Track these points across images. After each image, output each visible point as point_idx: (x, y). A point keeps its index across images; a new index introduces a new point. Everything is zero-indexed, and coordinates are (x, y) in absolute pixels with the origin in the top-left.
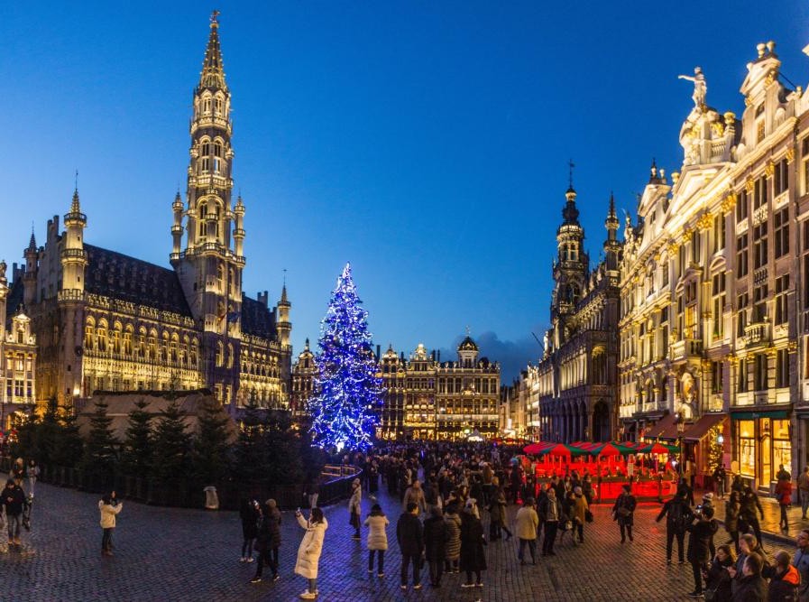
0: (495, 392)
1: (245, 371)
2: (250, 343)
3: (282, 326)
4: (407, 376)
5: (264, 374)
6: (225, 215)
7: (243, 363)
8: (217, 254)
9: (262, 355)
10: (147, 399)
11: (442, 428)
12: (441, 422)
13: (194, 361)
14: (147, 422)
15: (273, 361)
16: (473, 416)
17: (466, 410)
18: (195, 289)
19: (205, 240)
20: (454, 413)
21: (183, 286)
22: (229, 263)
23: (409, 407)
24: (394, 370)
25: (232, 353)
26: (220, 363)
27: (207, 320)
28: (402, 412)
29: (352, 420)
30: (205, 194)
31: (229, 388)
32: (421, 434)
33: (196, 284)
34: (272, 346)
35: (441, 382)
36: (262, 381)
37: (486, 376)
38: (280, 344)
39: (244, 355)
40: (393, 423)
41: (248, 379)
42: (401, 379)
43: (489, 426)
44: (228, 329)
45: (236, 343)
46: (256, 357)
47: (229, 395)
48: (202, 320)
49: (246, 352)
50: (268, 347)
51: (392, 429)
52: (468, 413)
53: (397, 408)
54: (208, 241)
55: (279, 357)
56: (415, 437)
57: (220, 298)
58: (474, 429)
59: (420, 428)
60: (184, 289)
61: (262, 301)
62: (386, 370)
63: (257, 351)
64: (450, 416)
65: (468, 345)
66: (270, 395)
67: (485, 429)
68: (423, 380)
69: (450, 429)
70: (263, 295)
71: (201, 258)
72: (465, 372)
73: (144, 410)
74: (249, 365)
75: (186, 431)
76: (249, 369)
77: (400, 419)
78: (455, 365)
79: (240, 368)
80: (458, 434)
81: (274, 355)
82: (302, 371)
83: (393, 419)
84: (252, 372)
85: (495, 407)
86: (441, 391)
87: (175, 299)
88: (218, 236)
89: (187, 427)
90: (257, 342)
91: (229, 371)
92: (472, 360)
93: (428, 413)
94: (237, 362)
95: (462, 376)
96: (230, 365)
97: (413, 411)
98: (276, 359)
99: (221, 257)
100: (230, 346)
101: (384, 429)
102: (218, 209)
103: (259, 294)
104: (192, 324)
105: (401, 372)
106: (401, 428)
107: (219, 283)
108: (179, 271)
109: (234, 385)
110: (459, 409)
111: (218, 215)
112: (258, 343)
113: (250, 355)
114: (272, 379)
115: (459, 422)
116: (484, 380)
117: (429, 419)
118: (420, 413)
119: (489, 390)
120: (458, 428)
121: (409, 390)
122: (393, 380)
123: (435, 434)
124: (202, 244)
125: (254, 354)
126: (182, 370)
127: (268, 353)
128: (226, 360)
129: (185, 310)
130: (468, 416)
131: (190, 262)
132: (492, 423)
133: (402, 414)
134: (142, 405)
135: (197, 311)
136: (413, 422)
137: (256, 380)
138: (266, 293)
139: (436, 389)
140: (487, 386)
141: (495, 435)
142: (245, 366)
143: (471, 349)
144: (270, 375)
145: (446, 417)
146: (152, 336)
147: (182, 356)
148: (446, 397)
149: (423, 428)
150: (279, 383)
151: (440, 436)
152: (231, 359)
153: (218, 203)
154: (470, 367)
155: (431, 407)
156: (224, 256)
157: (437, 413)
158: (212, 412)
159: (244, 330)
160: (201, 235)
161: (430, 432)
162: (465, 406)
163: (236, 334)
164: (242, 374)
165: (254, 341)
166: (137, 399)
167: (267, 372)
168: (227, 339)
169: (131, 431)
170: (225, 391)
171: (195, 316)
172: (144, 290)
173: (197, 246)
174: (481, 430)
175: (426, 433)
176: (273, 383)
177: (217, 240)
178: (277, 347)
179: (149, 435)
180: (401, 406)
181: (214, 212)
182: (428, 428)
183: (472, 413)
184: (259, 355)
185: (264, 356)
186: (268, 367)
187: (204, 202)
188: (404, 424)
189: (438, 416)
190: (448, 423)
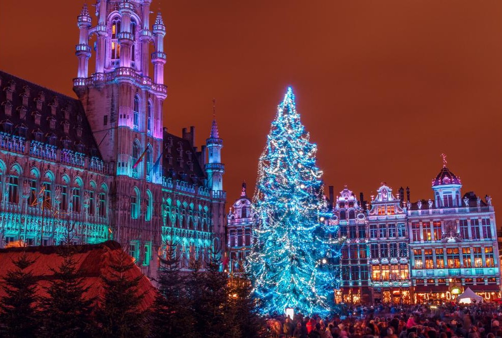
0: (490, 236)
1: (168, 223)
2: (173, 189)
3: (212, 169)
4: (370, 222)
5: (191, 227)
6: (141, 35)
7: (165, 214)
8: (132, 82)
9: (189, 203)
10: (31, 257)
11: (420, 288)
12: (420, 280)
13: (102, 212)
14: (29, 288)
15: (203, 211)
16: (463, 270)
17: (451, 262)
18: (105, 123)
19: (118, 63)
20: (434, 268)
21: (90, 119)
22: (147, 92)
23: (375, 261)
24: (352, 215)
25: (151, 201)
26: (136, 215)
27: (119, 161)
28: (366, 268)
29: (302, 280)
30: (118, 9)
31: (149, 246)
32: (394, 296)
33: (106, 117)
34: (201, 193)
35: (413, 227)
36: (189, 236)
37: (475, 216)
38: (210, 190)
39: (167, 204)
40: (355, 284)
41: (172, 234)
42: (362, 227)
43: (486, 282)
44: (146, 172)
45: (156, 189)
46: (182, 207)
47: (148, 254)
48: (114, 162)
49: (169, 201)
50: (196, 194)
51: (355, 290)
52: (455, 266)
53: (359, 263)
54: (121, 65)
55: (211, 206)
56: (386, 300)
57: (136, 134)
58: (465, 288)
59: (391, 289)
60: (91, 124)
61: (188, 137)
62: (343, 216)
63: (183, 199)
64: (430, 272)
65: (446, 178)
66: (200, 253)
67: (480, 287)
68: (390, 226)
69: (432, 288)
70: (188, 131)
71: (112, 85)
72: (444, 213)
73: (26, 271)
74: (173, 216)
75: (85, 296)
76: (173, 221)
77: (365, 277)
78: (431, 205)
79: (161, 220)
80: (443, 296)
81: (204, 203)
82: (240, 223)
83: (355, 277)
84: (177, 225)
85: (492, 256)
86: (414, 240)
87: (79, 134)
88: (133, 59)
89: (86, 291)
90: (182, 188)
91: (148, 224)
92: (454, 197)
93: (400, 269)
94: (157, 213)
95: (442, 219)
96: (149, 217)
97: (380, 266)
98: (206, 208)
99: (137, 84)
100: (149, 193)
101: (345, 290)
102: (133, 27)
103: (184, 130)
104: (100, 166)
105: (361, 217)
106: (366, 290)
107: (135, 117)
108: (84, 101)
109: (154, 242)
110: (441, 262)
111: (134, 33)
112: (184, 188)
113: (174, 204)
114: (202, 233)
115: (443, 278)
116: (472, 221)
117: (403, 276)
118: (390, 268)
119: (481, 234)
120: (443, 288)
121: (374, 239)
122: (352, 228)
123: (412, 295)
124: (113, 68)
125: (178, 203)
126: (87, 224)
127: (196, 201)
128: (144, 211)
129: (91, 149)
130: (455, 271)
131: (99, 89)
132: (490, 279)
133: (366, 270)
134: (23, 264)
135: (107, 150)
136: (381, 281)
137: (182, 235)
138: (192, 128)
139: (408, 237)
140: (478, 229)
141: (497, 295)
142: (168, 218)
143: (451, 183)
144: (199, 228)
145: (424, 273)
146: (48, 180)
147: (87, 206)
148: (423, 247)
149: (396, 288)
150: (210, 238)
151: (418, 297)
152: (150, 209)
153: (133, 20)
154: (451, 206)
155: (404, 260)
156: (141, 83)
157: (412, 268)
158: (119, 269)
159: (167, 174)
160: (113, 58)
161: (405, 293)
162: (449, 258)
163: (156, 178)
164: (165, 228)
165: (178, 187)
166: (17, 257)
167: (196, 224)
168: (144, 184)
169: (7, 301)
170: (143, 250)
171: (104, 158)
172: (38, 121)
173: (109, 71)
174: (475, 289)
175: (400, 295)
176: (203, 238)
177: (133, 65)
178: (207, 194)
179: (33, 305)
180: (364, 261)
181: (129, 31)
182: (402, 289)
183: (460, 267)
184: (185, 204)
185: (192, 205)
186: (197, 218)
187: (116, 18)
188: (370, 284)
189: (414, 271)
190: (428, 281)
